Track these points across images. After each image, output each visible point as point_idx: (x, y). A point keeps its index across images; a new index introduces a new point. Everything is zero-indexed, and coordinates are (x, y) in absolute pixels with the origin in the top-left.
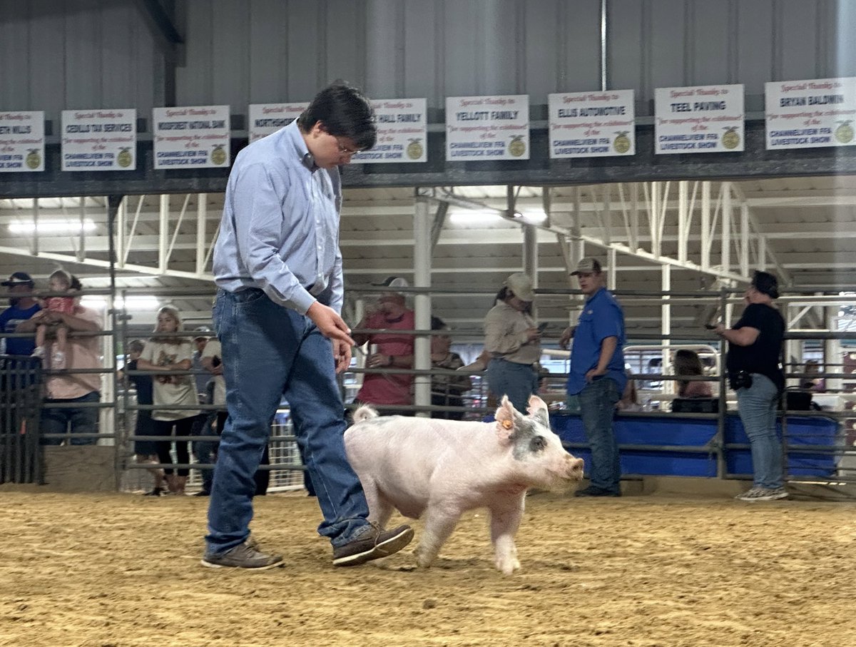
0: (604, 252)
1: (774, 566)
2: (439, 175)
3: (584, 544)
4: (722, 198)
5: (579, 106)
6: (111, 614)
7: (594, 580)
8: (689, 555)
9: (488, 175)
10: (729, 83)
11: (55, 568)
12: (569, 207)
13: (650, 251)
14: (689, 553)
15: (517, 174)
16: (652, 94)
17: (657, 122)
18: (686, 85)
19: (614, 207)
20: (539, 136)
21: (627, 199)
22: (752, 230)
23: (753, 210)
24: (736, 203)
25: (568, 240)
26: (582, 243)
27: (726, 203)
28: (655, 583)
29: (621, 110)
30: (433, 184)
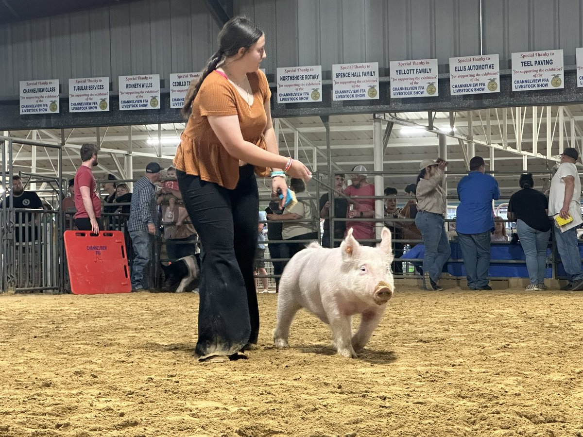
0: (487, 149)
1: (568, 327)
2: (386, 106)
3: (460, 316)
4: (559, 116)
5: (467, 64)
6: (178, 359)
7: (460, 336)
8: (520, 322)
9: (415, 106)
10: (555, 49)
11: (154, 334)
12: (466, 124)
13: (515, 148)
14: (521, 320)
15: (432, 105)
16: (510, 56)
17: (513, 73)
18: (529, 51)
19: (492, 123)
20: (444, 83)
21: (501, 118)
22: (577, 135)
23: (577, 123)
24: (567, 119)
25: (465, 143)
26: (474, 144)
27: (561, 119)
28: (494, 338)
29: (492, 67)
30: (384, 112)
